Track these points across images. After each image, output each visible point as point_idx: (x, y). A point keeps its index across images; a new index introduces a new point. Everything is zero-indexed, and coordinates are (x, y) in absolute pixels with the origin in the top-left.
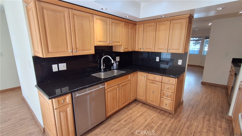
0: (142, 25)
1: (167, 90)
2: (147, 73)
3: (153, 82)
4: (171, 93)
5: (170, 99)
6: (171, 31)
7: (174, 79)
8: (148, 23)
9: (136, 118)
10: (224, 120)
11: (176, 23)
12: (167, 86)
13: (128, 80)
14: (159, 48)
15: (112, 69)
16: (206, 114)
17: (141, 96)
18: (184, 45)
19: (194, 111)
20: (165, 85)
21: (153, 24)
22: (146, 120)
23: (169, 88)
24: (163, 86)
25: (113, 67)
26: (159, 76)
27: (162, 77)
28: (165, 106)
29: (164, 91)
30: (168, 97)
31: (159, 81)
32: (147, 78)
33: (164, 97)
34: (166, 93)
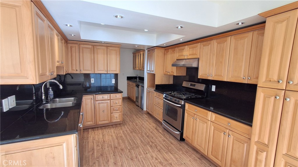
1: (116, 105)
2: (94, 95)
4: (119, 106)
5: (119, 111)
6: (108, 55)
7: (120, 94)
9: (102, 139)
10: (144, 114)
11: (112, 50)
12: (115, 102)
14: (99, 70)
16: (136, 115)
17: (89, 122)
19: (129, 117)
20: (113, 101)
22: (112, 136)
23: (118, 103)
24: (112, 103)
25: (50, 97)
26: (107, 94)
27: (109, 94)
28: (116, 120)
29: (113, 107)
30: (118, 111)
31: (107, 99)
32: (95, 100)
33: (114, 112)
34: (115, 108)
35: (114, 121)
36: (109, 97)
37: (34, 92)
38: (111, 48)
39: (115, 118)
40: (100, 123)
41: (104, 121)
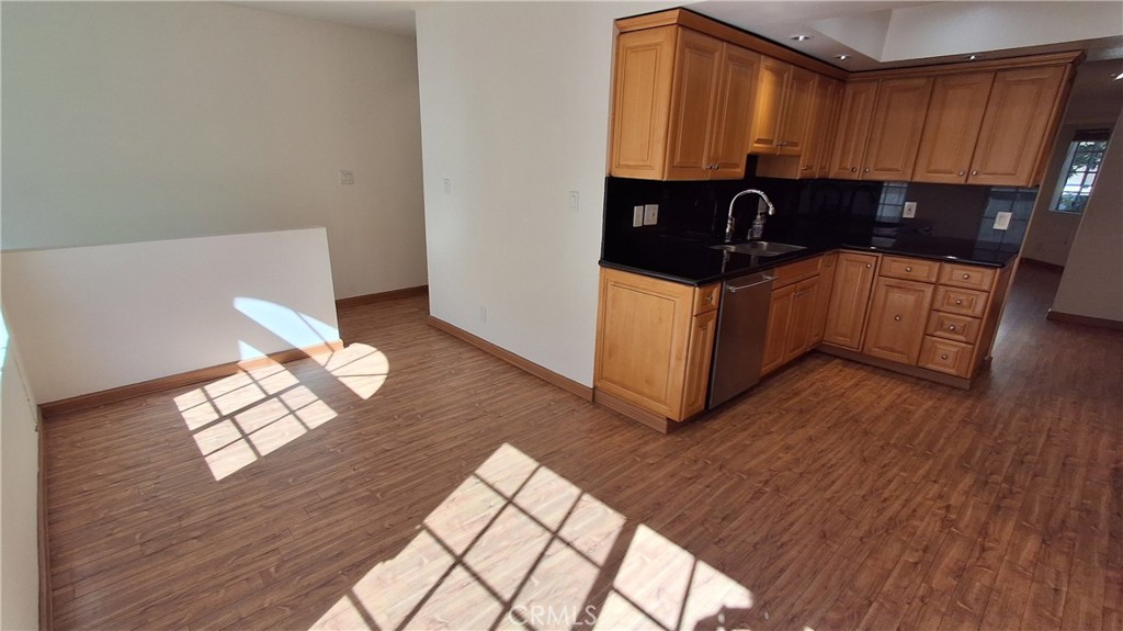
0: (874, 86)
1: (956, 310)
2: (881, 255)
3: (904, 284)
4: (971, 319)
5: (962, 338)
6: (992, 109)
7: (989, 272)
8: (899, 78)
11: (1019, 82)
12: (955, 296)
13: (814, 273)
14: (933, 167)
15: (749, 237)
17: (843, 335)
18: (1040, 155)
20: (947, 291)
21: (921, 82)
23: (965, 303)
24: (940, 296)
25: (752, 233)
26: (930, 263)
27: (938, 264)
28: (938, 364)
29: (941, 314)
30: (957, 333)
31: (926, 280)
32: (879, 273)
33: (938, 333)
34: (950, 319)
35: (930, 366)
36: (936, 270)
37: (715, 212)
38: (1011, 77)
39: (938, 359)
40: (876, 352)
41: (893, 351)
